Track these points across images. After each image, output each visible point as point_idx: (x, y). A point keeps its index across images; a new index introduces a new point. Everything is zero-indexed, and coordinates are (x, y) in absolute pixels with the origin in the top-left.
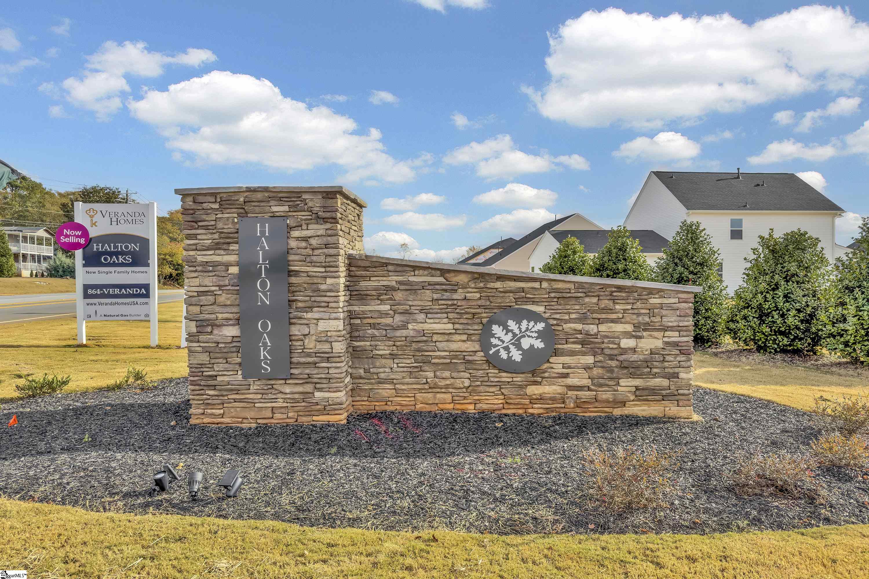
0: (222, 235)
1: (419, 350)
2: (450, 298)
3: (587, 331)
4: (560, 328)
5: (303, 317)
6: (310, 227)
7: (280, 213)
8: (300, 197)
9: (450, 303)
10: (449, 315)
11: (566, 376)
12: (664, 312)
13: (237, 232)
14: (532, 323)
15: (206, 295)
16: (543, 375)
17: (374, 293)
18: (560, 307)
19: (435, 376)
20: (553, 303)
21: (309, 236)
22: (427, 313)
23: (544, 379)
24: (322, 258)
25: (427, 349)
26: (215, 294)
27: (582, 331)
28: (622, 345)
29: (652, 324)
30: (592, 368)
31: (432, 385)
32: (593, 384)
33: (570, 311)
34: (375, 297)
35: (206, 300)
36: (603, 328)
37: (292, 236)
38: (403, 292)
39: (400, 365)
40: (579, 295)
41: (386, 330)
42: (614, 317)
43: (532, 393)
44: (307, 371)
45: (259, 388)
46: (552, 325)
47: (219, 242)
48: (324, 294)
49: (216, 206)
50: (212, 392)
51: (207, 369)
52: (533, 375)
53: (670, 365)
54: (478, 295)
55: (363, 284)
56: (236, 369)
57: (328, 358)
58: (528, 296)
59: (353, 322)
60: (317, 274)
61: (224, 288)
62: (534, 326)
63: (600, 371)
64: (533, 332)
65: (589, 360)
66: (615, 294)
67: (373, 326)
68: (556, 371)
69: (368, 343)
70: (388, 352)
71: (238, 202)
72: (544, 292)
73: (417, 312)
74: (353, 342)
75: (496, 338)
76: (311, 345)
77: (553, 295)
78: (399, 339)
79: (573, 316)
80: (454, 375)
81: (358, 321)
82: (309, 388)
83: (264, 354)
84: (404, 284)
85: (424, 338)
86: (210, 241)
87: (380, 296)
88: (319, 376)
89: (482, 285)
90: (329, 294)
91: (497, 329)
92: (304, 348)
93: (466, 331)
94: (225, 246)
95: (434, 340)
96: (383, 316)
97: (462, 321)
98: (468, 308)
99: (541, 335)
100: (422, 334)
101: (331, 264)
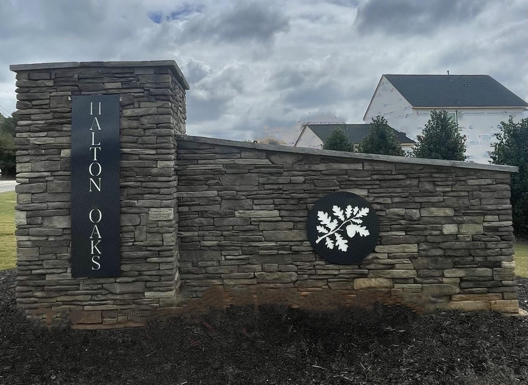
0: (56, 115)
1: (247, 240)
2: (275, 182)
3: (410, 216)
4: (383, 213)
5: (134, 205)
6: (142, 104)
7: (113, 90)
8: (132, 73)
9: (276, 187)
10: (276, 200)
11: (392, 266)
12: (483, 195)
13: (70, 112)
14: (356, 209)
15: (38, 182)
16: (368, 267)
17: (201, 177)
18: (381, 190)
19: (263, 270)
20: (375, 186)
21: (140, 114)
22: (253, 199)
23: (370, 271)
24: (153, 139)
25: (254, 239)
26: (47, 181)
27: (405, 216)
28: (445, 232)
29: (471, 207)
30: (416, 258)
31: (260, 281)
32: (419, 276)
33: (391, 194)
34: (203, 182)
35: (37, 188)
36: (425, 213)
37: (124, 115)
38: (230, 177)
39: (227, 257)
40: (401, 177)
41: (213, 218)
42: (435, 201)
43: (359, 287)
44: (138, 267)
45: (88, 288)
46: (377, 210)
47: (53, 122)
48: (154, 179)
49: (50, 83)
50: (39, 294)
51: (36, 267)
52: (359, 266)
53: (493, 253)
54: (302, 179)
55: (192, 167)
56: (65, 267)
57: (159, 251)
58: (351, 178)
59: (182, 210)
60: (149, 156)
61: (56, 173)
62: (358, 212)
63: (425, 261)
64: (357, 218)
65: (413, 248)
66: (435, 175)
67: (201, 214)
68: (382, 261)
69: (196, 233)
70: (215, 243)
71: (72, 79)
72: (366, 174)
73: (243, 197)
74: (182, 233)
75: (321, 225)
76: (143, 237)
77: (375, 177)
78: (227, 228)
79: (397, 200)
80: (282, 267)
81: (186, 209)
82: (139, 287)
83: (94, 248)
84: (231, 168)
85: (252, 227)
86: (44, 122)
87: (207, 181)
88: (149, 273)
89: (307, 167)
90: (160, 179)
91: (322, 216)
92: (135, 241)
93: (292, 218)
94: (58, 127)
95: (261, 229)
96: (211, 203)
97: (288, 207)
98: (293, 193)
99: (366, 222)
100: (249, 223)
101: (163, 145)
